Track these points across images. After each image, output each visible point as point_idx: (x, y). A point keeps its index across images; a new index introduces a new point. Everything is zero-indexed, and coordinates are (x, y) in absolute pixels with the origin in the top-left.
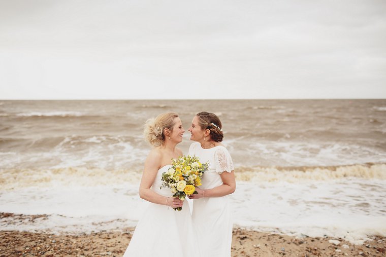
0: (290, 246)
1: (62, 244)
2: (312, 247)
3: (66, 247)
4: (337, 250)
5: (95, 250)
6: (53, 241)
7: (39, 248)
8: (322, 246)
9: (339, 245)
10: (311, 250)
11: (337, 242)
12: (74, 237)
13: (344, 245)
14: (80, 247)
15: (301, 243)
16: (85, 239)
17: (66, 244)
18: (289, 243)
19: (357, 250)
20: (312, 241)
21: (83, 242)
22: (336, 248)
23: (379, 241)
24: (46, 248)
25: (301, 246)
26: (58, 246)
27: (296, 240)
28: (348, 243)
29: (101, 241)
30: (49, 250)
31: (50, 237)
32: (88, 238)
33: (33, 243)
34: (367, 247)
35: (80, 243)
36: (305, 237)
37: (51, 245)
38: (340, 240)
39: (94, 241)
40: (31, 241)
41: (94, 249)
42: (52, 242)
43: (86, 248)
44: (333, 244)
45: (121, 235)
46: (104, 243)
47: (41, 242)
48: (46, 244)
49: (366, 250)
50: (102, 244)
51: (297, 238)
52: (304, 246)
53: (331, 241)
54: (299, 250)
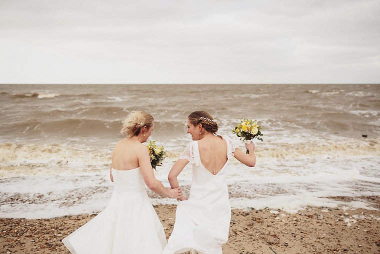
0: (238, 217)
1: (36, 226)
2: (257, 217)
3: (41, 228)
4: (276, 218)
5: (69, 230)
6: (28, 224)
7: (16, 231)
8: (264, 216)
9: (278, 215)
10: (256, 219)
11: (276, 212)
12: (45, 220)
13: (282, 214)
14: (54, 228)
15: (247, 214)
16: (56, 221)
17: (41, 226)
18: (238, 215)
19: (292, 217)
20: (257, 212)
21: (56, 224)
22: (276, 217)
23: (310, 210)
24: (22, 230)
25: (247, 216)
26: (33, 228)
27: (243, 213)
28: (285, 212)
29: (72, 222)
30: (26, 232)
31: (22, 221)
32: (59, 220)
33: (7, 227)
34: (300, 215)
35: (53, 225)
36: (250, 209)
37: (26, 228)
38: (279, 210)
39: (66, 222)
40: (5, 226)
41: (68, 228)
42: (26, 225)
43: (60, 228)
44: (273, 214)
45: (89, 217)
46: (76, 223)
47: (15, 226)
48: (21, 227)
49: (299, 217)
50: (74, 225)
51: (244, 211)
52: (250, 217)
53: (271, 212)
54: (246, 219)
